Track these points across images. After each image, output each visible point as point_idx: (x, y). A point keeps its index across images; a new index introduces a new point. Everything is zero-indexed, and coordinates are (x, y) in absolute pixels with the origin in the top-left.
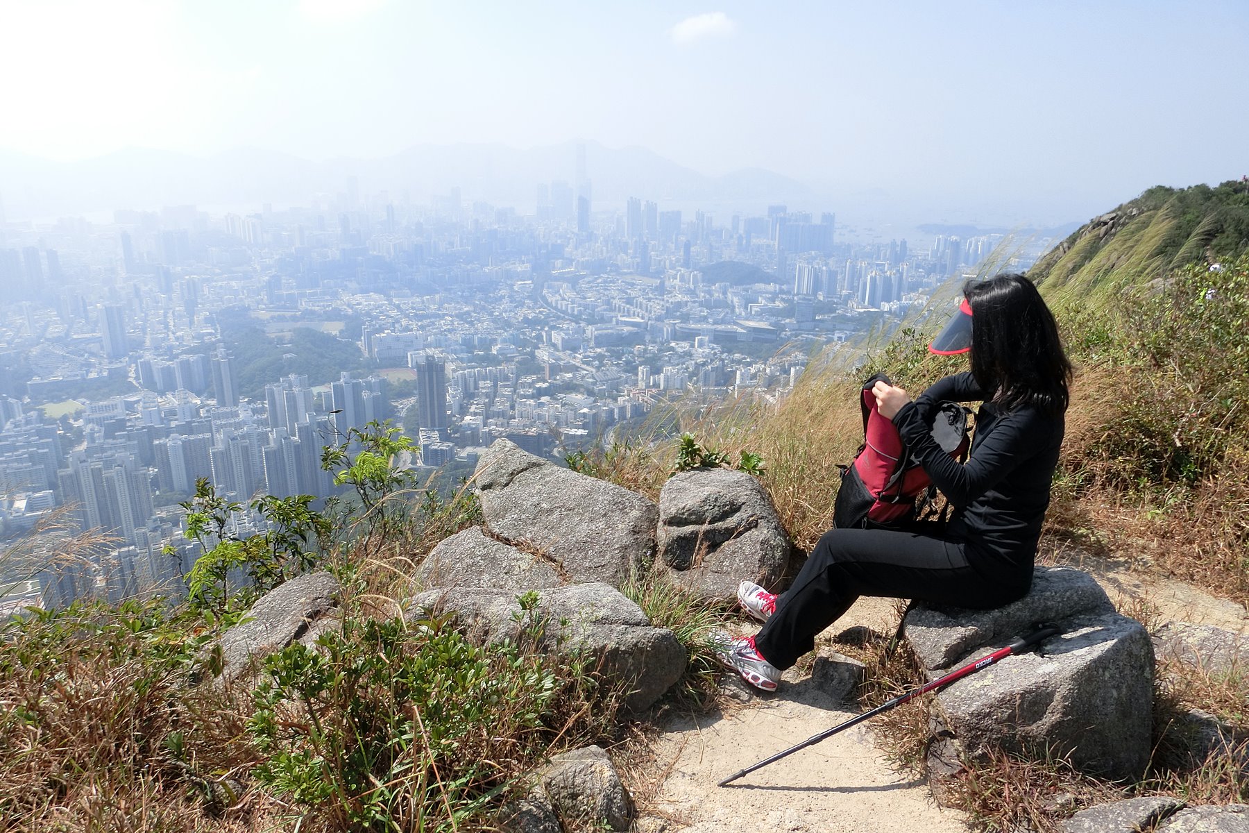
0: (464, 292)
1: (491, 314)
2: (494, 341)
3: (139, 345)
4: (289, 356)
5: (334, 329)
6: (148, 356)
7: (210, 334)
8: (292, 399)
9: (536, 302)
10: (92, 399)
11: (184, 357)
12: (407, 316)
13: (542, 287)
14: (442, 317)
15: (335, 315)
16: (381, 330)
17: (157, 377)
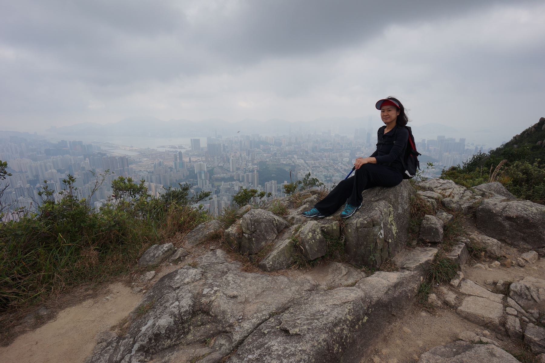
0: (327, 160)
1: (334, 167)
2: (333, 175)
3: (238, 169)
4: (274, 175)
5: (287, 169)
6: (239, 172)
7: (256, 168)
8: (271, 187)
9: (349, 165)
10: (225, 182)
11: (247, 173)
12: (309, 166)
13: (352, 160)
14: (319, 167)
15: (289, 165)
16: (300, 170)
17: (241, 178)
